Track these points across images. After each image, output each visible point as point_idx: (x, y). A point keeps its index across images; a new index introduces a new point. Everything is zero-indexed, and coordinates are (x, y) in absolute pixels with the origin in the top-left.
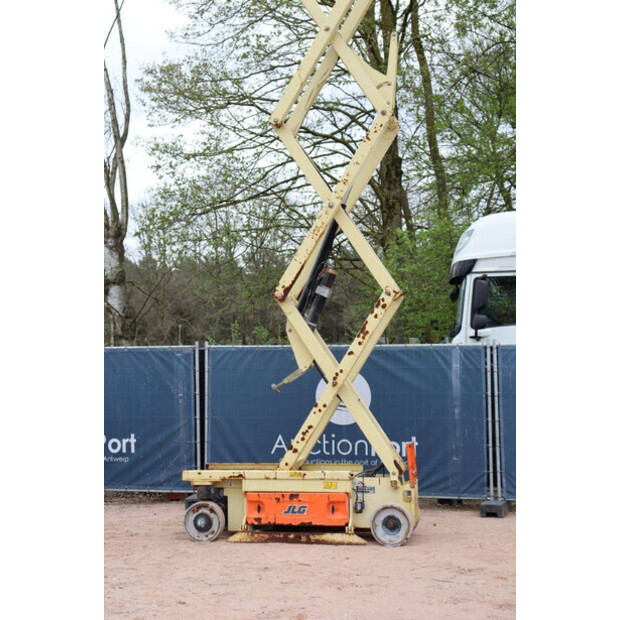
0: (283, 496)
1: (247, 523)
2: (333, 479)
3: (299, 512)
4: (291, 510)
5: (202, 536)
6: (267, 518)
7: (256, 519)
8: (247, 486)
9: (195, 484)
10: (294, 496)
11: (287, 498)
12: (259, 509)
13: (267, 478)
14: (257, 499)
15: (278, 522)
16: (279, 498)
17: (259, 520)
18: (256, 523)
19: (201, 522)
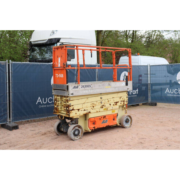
0: (102, 117)
1: (90, 129)
2: (115, 109)
3: (106, 122)
4: (103, 122)
5: (76, 138)
6: (97, 126)
7: (93, 128)
8: (91, 116)
9: (74, 118)
10: (104, 117)
11: (103, 118)
12: (94, 124)
13: (97, 112)
14: (94, 120)
15: (100, 127)
16: (100, 118)
17: (94, 127)
18: (93, 129)
19: (76, 133)
